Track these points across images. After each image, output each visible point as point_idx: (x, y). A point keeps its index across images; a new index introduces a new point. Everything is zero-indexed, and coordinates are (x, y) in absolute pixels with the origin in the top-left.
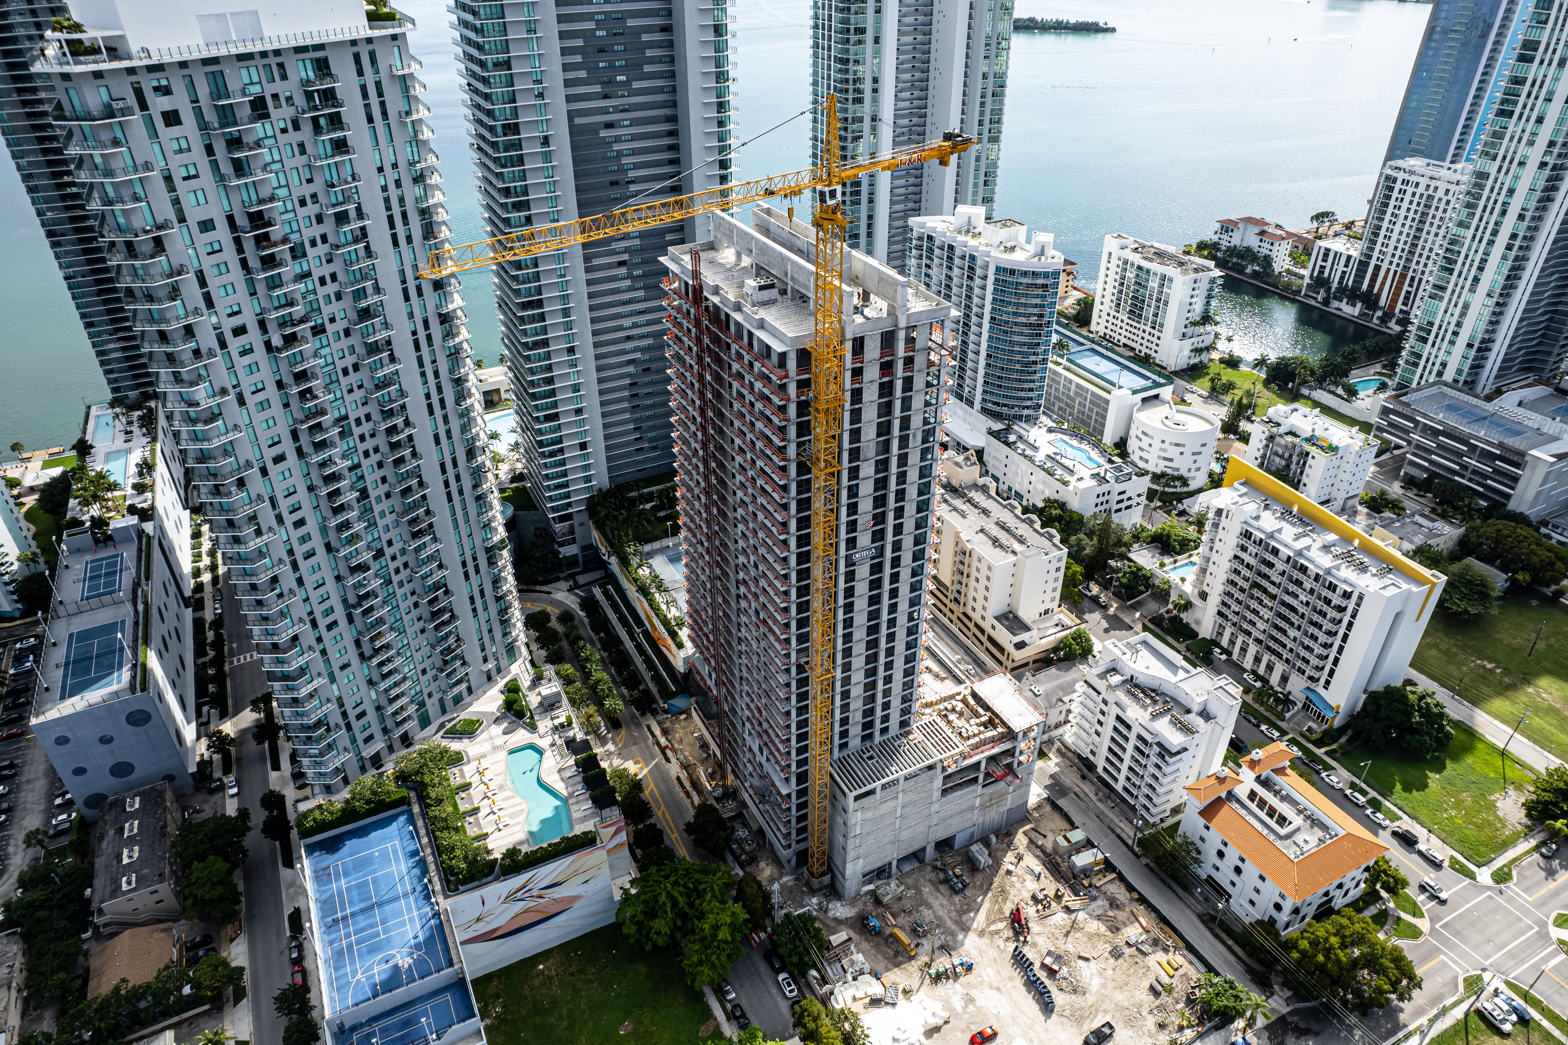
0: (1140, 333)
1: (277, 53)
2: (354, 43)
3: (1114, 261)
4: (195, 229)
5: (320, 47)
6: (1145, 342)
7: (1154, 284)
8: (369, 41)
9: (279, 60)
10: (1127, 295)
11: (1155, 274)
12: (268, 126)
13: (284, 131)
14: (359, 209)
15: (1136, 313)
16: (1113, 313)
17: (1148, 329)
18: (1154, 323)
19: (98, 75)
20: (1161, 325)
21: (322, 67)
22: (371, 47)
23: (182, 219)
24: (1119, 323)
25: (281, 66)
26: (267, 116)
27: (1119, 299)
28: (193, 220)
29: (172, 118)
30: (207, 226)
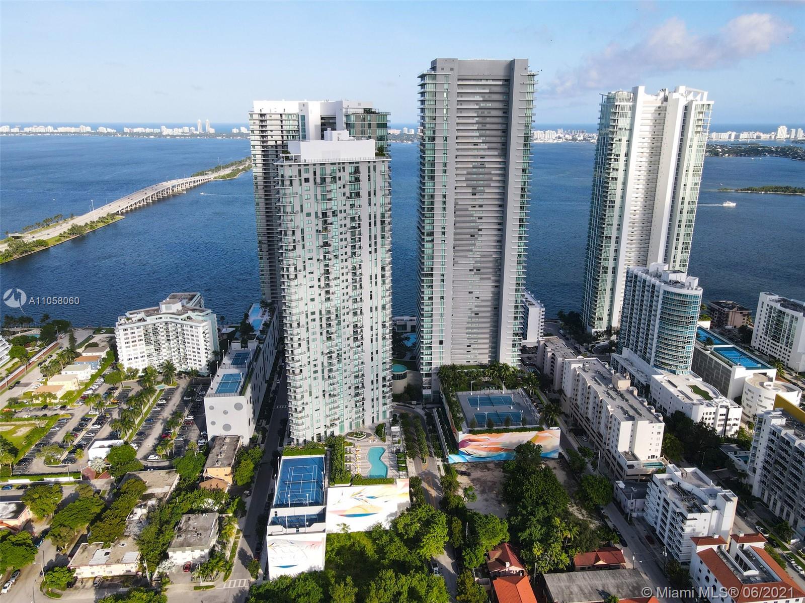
0: (779, 348)
1: (343, 163)
2: (369, 162)
3: (765, 306)
4: (305, 215)
5: (358, 163)
6: (781, 354)
7: (787, 320)
8: (374, 162)
9: (343, 166)
10: (772, 326)
11: (788, 315)
12: (335, 186)
13: (340, 188)
14: (359, 217)
15: (776, 338)
16: (763, 336)
17: (784, 346)
18: (787, 343)
19: (290, 166)
20: (791, 344)
21: (357, 170)
22: (374, 164)
23: (302, 211)
24: (767, 342)
25: (343, 168)
26: (336, 182)
27: (767, 329)
28: (305, 211)
29: (307, 180)
30: (308, 215)
